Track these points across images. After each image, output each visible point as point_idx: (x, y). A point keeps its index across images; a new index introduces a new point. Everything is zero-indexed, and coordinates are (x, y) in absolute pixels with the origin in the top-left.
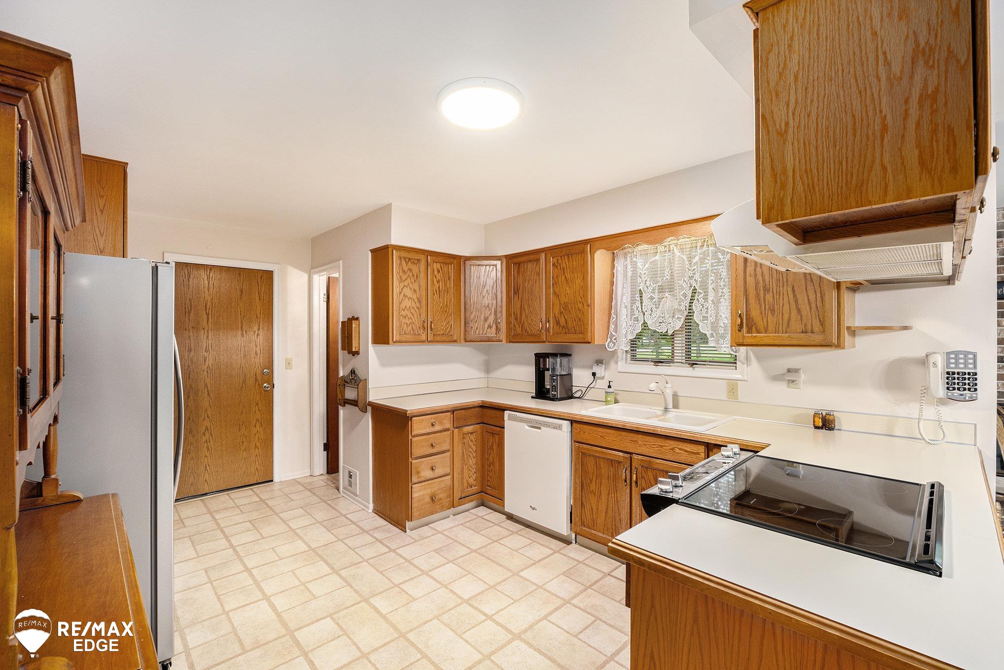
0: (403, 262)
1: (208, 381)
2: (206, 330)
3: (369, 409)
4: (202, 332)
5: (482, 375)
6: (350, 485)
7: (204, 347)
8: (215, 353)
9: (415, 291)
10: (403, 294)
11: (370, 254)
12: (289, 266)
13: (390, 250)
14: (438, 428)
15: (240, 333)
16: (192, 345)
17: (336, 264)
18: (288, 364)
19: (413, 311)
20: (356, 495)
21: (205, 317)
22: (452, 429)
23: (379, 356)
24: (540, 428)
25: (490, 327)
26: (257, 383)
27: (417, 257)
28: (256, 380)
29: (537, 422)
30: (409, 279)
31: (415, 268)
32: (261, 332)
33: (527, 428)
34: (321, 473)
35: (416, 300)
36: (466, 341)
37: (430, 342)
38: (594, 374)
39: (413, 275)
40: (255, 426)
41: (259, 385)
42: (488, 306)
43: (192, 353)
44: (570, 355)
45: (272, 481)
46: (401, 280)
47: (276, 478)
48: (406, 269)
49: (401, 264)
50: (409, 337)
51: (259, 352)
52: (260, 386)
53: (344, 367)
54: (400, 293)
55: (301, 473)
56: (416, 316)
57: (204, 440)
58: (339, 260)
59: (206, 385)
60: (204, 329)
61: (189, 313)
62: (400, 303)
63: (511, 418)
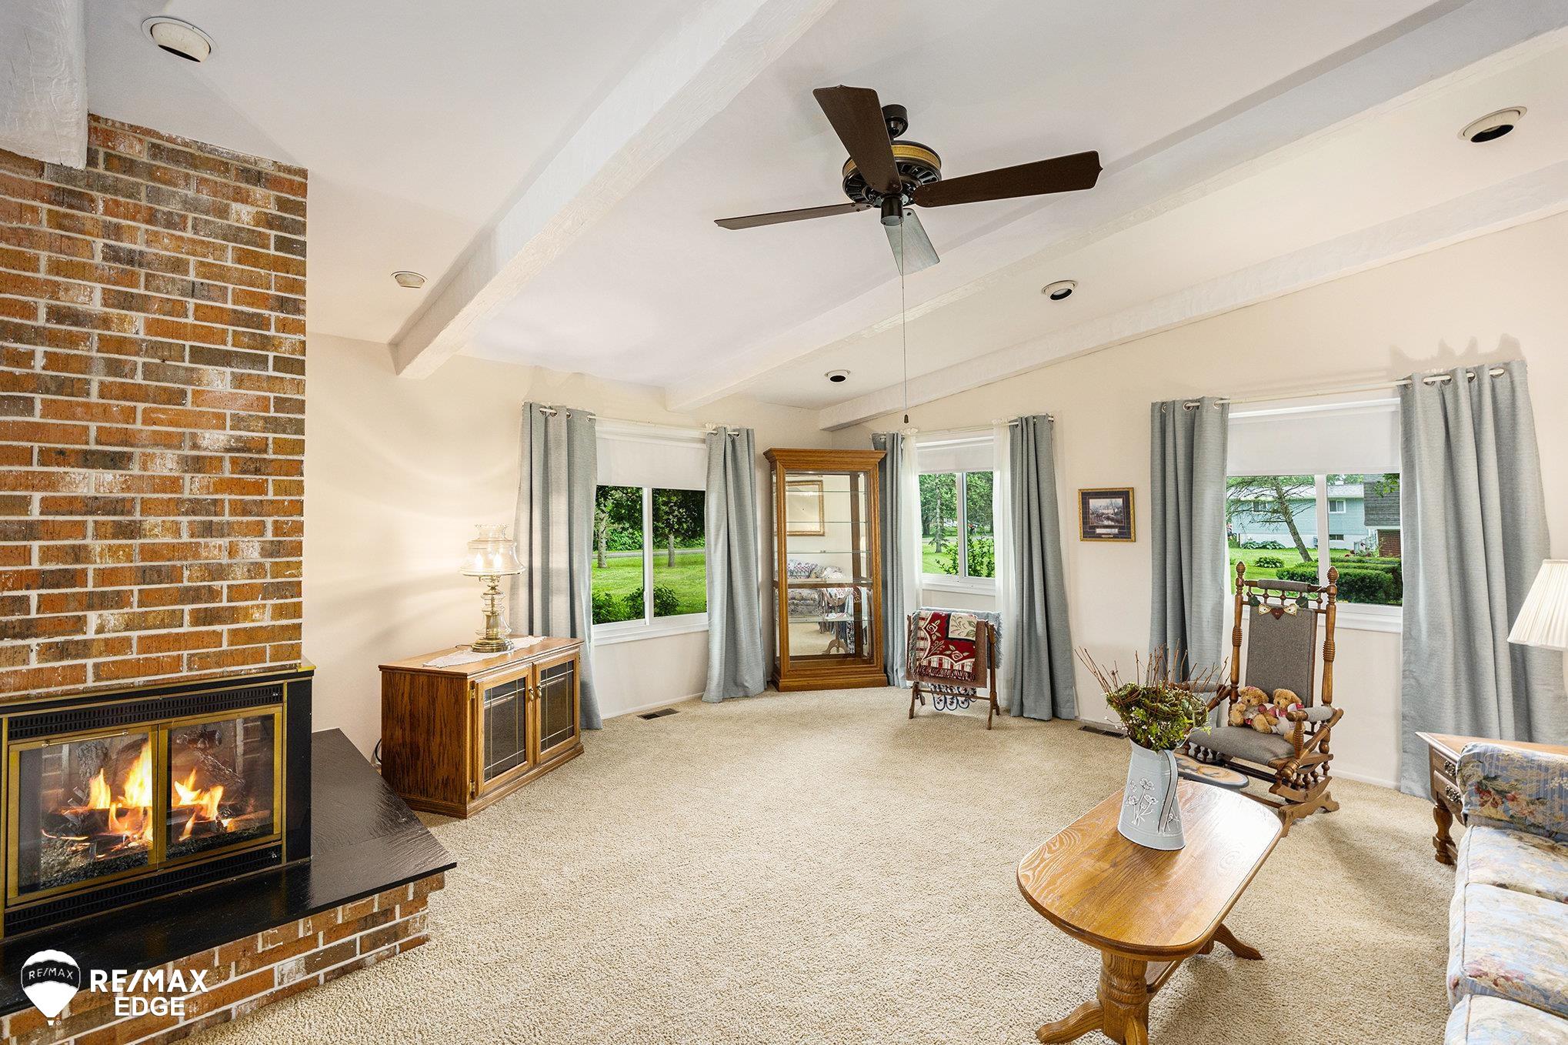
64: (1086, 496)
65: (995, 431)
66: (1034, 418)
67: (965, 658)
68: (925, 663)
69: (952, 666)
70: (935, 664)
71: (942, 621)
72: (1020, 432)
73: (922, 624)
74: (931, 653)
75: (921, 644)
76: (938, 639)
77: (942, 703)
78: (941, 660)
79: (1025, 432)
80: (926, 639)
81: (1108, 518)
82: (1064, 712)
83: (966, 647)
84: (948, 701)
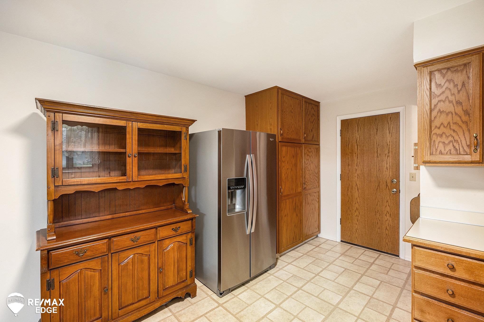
1: (358, 182)
2: (357, 154)
4: (355, 155)
7: (356, 164)
8: (361, 167)
12: (412, 106)
15: (376, 155)
16: (350, 162)
18: (412, 177)
21: (356, 147)
26: (387, 188)
28: (387, 186)
32: (390, 154)
40: (386, 215)
41: (389, 189)
43: (350, 167)
45: (399, 256)
47: (401, 255)
50: (447, 158)
51: (389, 167)
57: (355, 215)
59: (357, 185)
60: (355, 153)
61: (348, 145)
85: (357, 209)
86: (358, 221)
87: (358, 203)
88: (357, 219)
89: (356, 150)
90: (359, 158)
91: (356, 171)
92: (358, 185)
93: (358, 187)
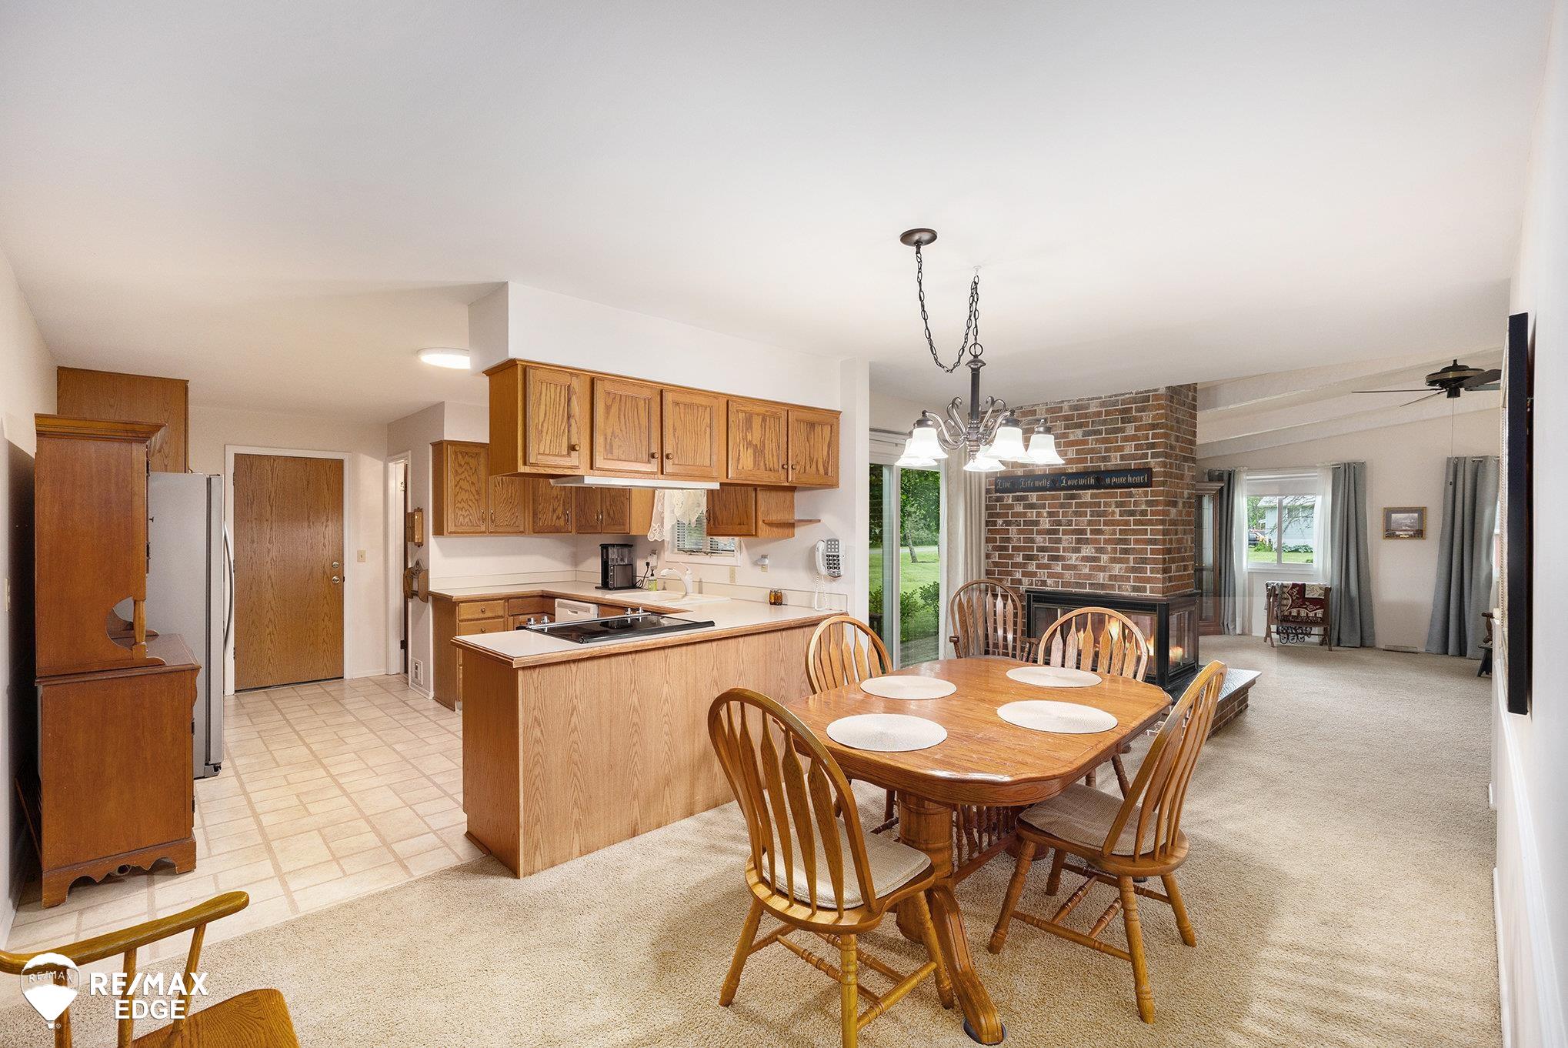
0: (460, 456)
1: (271, 573)
2: (270, 522)
3: (430, 598)
4: (266, 523)
5: (569, 568)
6: (416, 677)
7: (268, 539)
8: (279, 544)
9: (473, 483)
10: (459, 486)
11: (431, 447)
12: (361, 455)
13: (445, 445)
14: (488, 614)
15: (306, 524)
16: (255, 536)
17: (406, 453)
18: (361, 557)
19: (470, 503)
20: (421, 686)
21: (268, 509)
22: (507, 616)
23: (441, 547)
24: (576, 613)
25: (558, 518)
26: (325, 576)
27: (477, 450)
28: (324, 572)
29: (575, 607)
30: (466, 472)
31: (473, 462)
32: (329, 523)
33: (569, 613)
34: (399, 671)
35: (474, 492)
36: (534, 533)
37: (491, 532)
38: (648, 564)
39: (471, 469)
40: (323, 620)
41: (328, 577)
42: (557, 497)
43: (255, 545)
44: (632, 546)
45: (343, 678)
46: (456, 473)
47: (347, 676)
48: (463, 463)
49: (456, 458)
50: (466, 529)
51: (327, 544)
52: (329, 579)
53: (412, 557)
54: (456, 486)
55: (374, 671)
56: (474, 508)
57: (268, 631)
58: (407, 451)
59: (270, 577)
60: (267, 520)
61: (252, 503)
62: (456, 496)
63: (560, 605)
64: (1389, 512)
65: (1318, 470)
66: (1354, 463)
67: (1317, 609)
68: (1286, 613)
69: (1307, 614)
70: (1294, 613)
71: (1302, 588)
72: (1343, 473)
73: (1285, 590)
74: (1292, 607)
75: (1285, 602)
76: (1297, 598)
77: (1286, 640)
78: (1299, 611)
79: (1347, 473)
80: (1288, 599)
81: (1406, 526)
82: (1368, 643)
83: (1316, 602)
84: (1290, 638)
85: (270, 620)
86: (272, 642)
87: (272, 610)
88: (271, 639)
89: (268, 515)
90: (274, 529)
91: (269, 553)
92: (273, 577)
93: (273, 581)
